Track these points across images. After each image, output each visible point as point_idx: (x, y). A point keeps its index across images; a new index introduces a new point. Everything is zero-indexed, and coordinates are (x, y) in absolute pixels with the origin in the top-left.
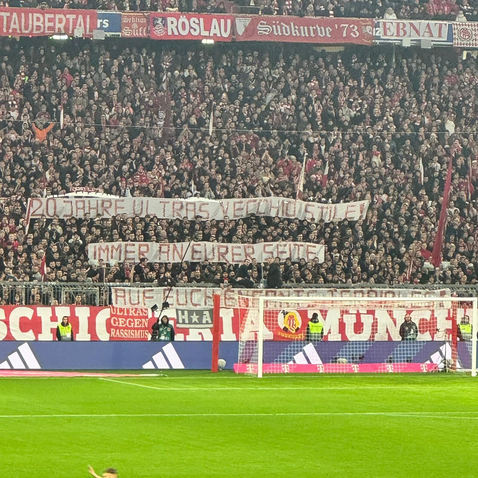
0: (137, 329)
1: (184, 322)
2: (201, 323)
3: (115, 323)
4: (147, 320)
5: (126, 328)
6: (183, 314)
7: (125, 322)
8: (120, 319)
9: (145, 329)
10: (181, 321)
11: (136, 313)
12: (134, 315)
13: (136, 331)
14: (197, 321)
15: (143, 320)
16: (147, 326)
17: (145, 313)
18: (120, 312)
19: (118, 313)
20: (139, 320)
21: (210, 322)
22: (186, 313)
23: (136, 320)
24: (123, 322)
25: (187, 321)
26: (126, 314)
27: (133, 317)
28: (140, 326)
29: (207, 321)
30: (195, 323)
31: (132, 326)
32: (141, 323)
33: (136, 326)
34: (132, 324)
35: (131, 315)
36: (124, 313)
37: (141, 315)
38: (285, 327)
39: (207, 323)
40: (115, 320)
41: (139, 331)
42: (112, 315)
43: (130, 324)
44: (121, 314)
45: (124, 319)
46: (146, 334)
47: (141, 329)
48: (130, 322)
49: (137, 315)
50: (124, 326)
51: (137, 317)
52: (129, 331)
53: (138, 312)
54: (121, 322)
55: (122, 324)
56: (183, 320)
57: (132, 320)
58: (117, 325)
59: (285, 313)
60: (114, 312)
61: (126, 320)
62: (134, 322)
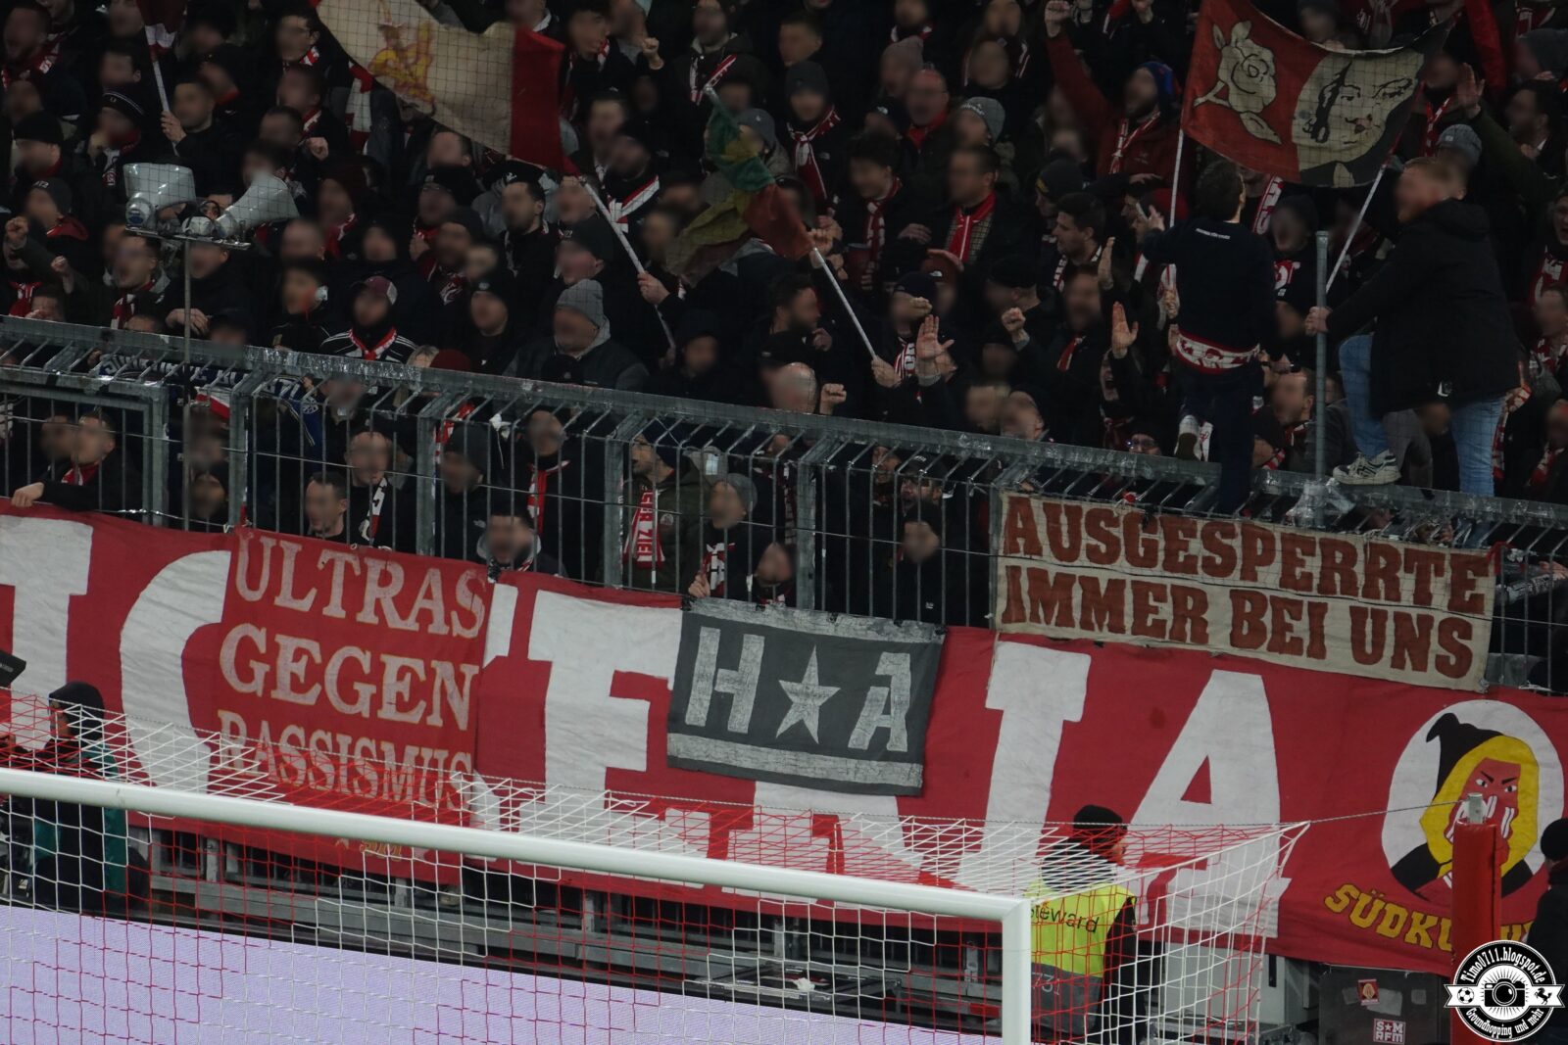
0: (401, 736)
1: (716, 727)
2: (833, 740)
3: (246, 675)
4: (470, 671)
5: (320, 717)
6: (728, 657)
7: (315, 673)
8: (288, 644)
9: (447, 737)
10: (697, 711)
11: (404, 616)
12: (394, 621)
13: (388, 747)
14: (813, 726)
15: (444, 670)
16: (463, 723)
17: (468, 619)
18: (299, 593)
19: (284, 599)
20: (418, 665)
21: (899, 742)
22: (753, 649)
23: (393, 663)
24: (300, 668)
25: (741, 718)
26: (335, 609)
27: (379, 639)
28: (414, 717)
29: (882, 734)
30: (798, 740)
31: (363, 707)
32: (421, 690)
33: (388, 712)
34: (365, 690)
35: (367, 616)
36: (323, 599)
37: (438, 627)
38: (1423, 852)
39: (878, 749)
40: (246, 647)
41: (411, 751)
42: (236, 609)
43: (350, 697)
44: (305, 605)
45: (314, 648)
46: (456, 778)
47: (420, 735)
48: (350, 673)
49: (411, 625)
50: (310, 698)
51: (404, 644)
52: (344, 740)
53: (421, 603)
54: (288, 666)
55: (297, 686)
56: (721, 705)
57: (365, 660)
58: (257, 686)
59: (1457, 740)
60: (253, 584)
61: (327, 656)
62: (376, 676)
